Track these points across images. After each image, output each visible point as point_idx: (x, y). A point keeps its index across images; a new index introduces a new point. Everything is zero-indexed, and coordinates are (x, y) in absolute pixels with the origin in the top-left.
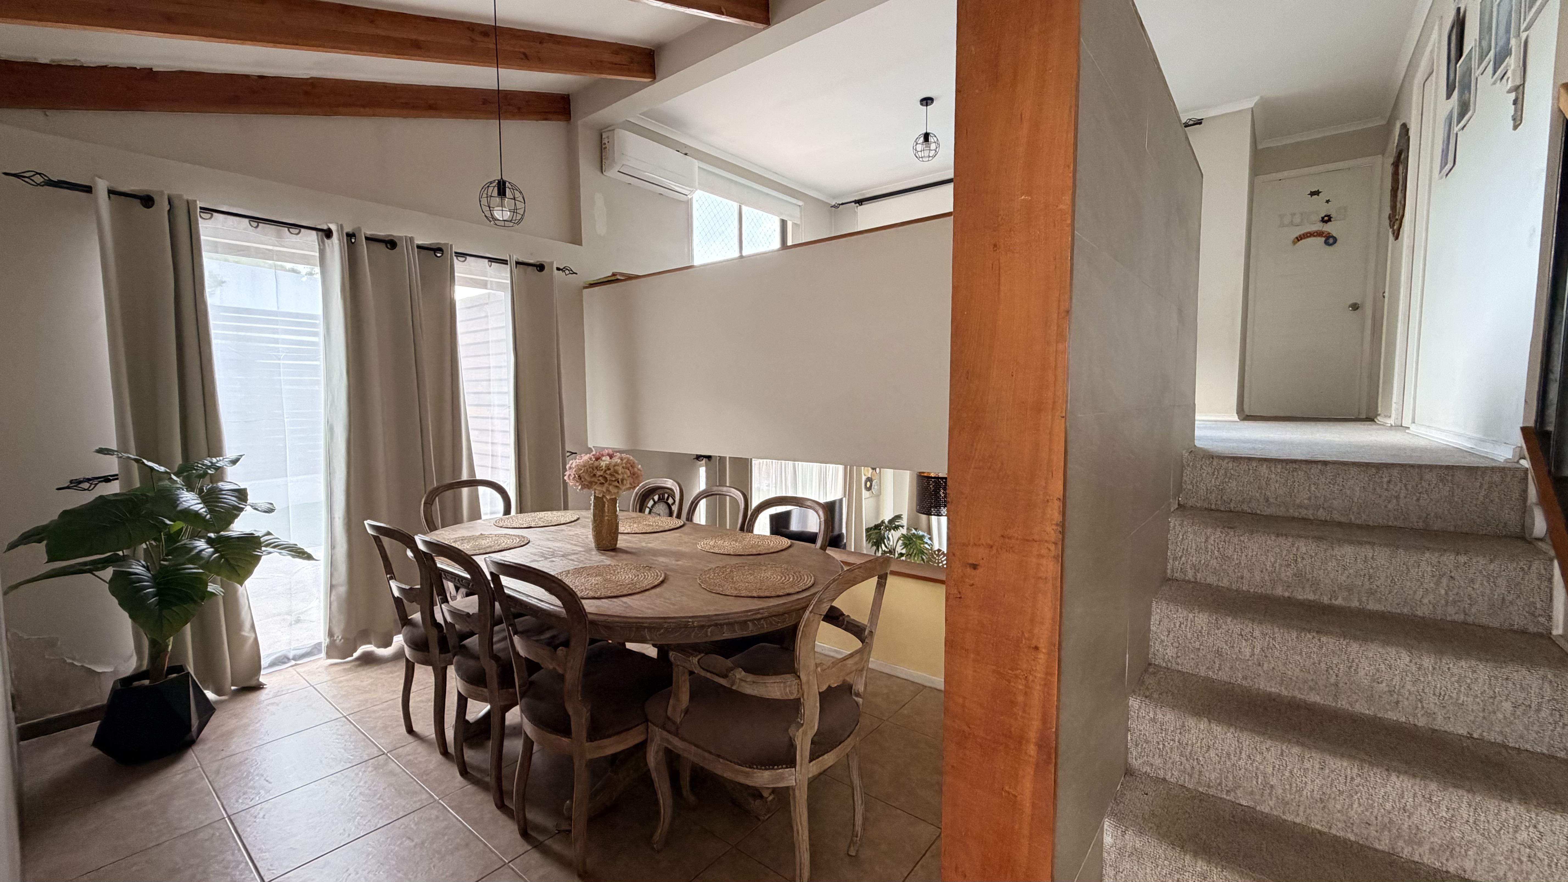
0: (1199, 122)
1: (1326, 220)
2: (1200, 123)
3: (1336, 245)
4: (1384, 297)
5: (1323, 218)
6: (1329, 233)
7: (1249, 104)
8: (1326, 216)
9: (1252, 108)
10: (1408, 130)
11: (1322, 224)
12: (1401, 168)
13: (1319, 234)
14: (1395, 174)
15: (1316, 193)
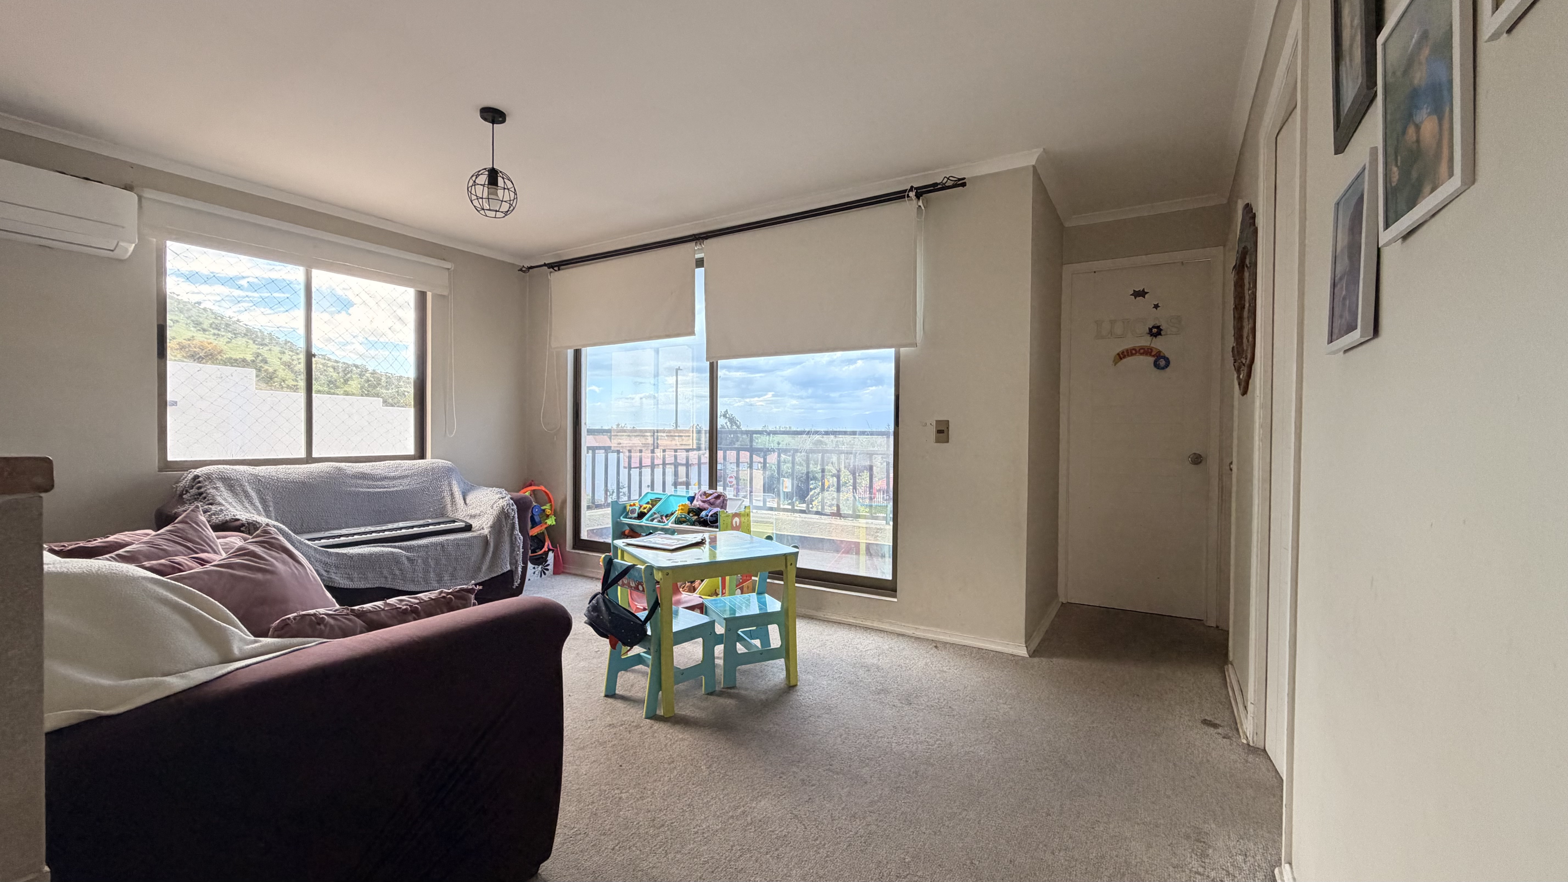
0: (960, 183)
1: (1156, 332)
2: (964, 185)
3: (1168, 369)
4: (1231, 470)
5: (1150, 330)
6: (1160, 352)
7: (1028, 159)
8: (1154, 327)
9: (1034, 166)
10: (1254, 217)
11: (1149, 338)
12: (1247, 274)
13: (1146, 351)
14: (1239, 285)
15: (1140, 294)
